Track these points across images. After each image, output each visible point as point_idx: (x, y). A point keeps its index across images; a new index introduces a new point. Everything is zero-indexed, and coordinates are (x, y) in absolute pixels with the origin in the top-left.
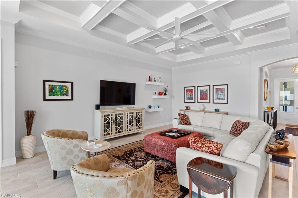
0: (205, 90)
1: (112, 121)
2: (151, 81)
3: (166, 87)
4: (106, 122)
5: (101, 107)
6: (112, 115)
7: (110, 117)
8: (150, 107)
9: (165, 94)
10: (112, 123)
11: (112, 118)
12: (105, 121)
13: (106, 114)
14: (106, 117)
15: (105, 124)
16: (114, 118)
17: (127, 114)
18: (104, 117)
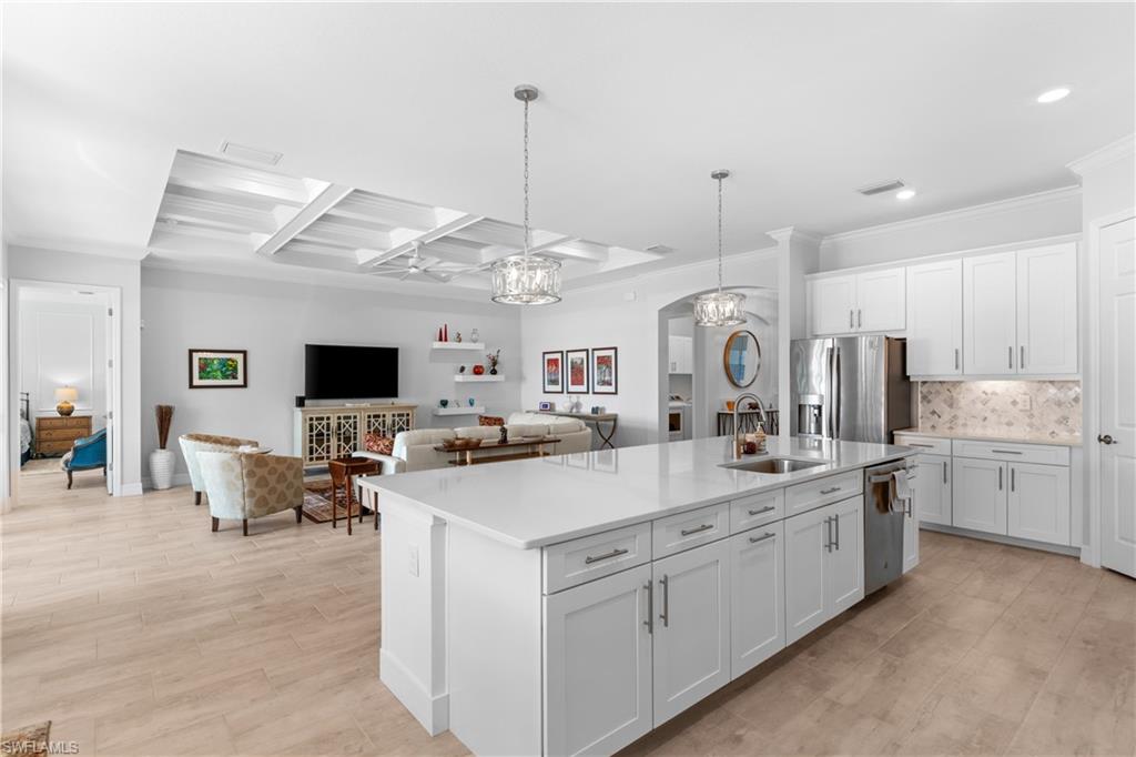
0: (579, 362)
1: (328, 430)
2: (446, 340)
3: (495, 354)
4: (315, 432)
5: (307, 402)
6: (328, 418)
7: (325, 422)
8: (444, 403)
9: (494, 372)
10: (328, 435)
11: (328, 424)
12: (311, 430)
13: (314, 416)
14: (315, 423)
15: (311, 436)
16: (334, 424)
17: (369, 417)
18: (308, 422)
